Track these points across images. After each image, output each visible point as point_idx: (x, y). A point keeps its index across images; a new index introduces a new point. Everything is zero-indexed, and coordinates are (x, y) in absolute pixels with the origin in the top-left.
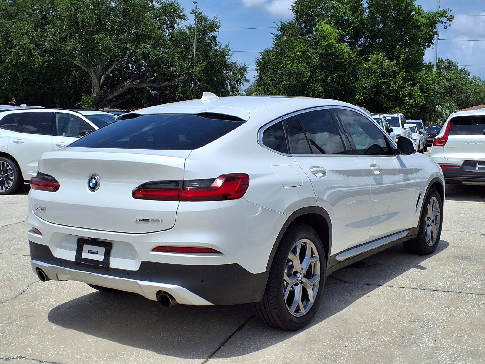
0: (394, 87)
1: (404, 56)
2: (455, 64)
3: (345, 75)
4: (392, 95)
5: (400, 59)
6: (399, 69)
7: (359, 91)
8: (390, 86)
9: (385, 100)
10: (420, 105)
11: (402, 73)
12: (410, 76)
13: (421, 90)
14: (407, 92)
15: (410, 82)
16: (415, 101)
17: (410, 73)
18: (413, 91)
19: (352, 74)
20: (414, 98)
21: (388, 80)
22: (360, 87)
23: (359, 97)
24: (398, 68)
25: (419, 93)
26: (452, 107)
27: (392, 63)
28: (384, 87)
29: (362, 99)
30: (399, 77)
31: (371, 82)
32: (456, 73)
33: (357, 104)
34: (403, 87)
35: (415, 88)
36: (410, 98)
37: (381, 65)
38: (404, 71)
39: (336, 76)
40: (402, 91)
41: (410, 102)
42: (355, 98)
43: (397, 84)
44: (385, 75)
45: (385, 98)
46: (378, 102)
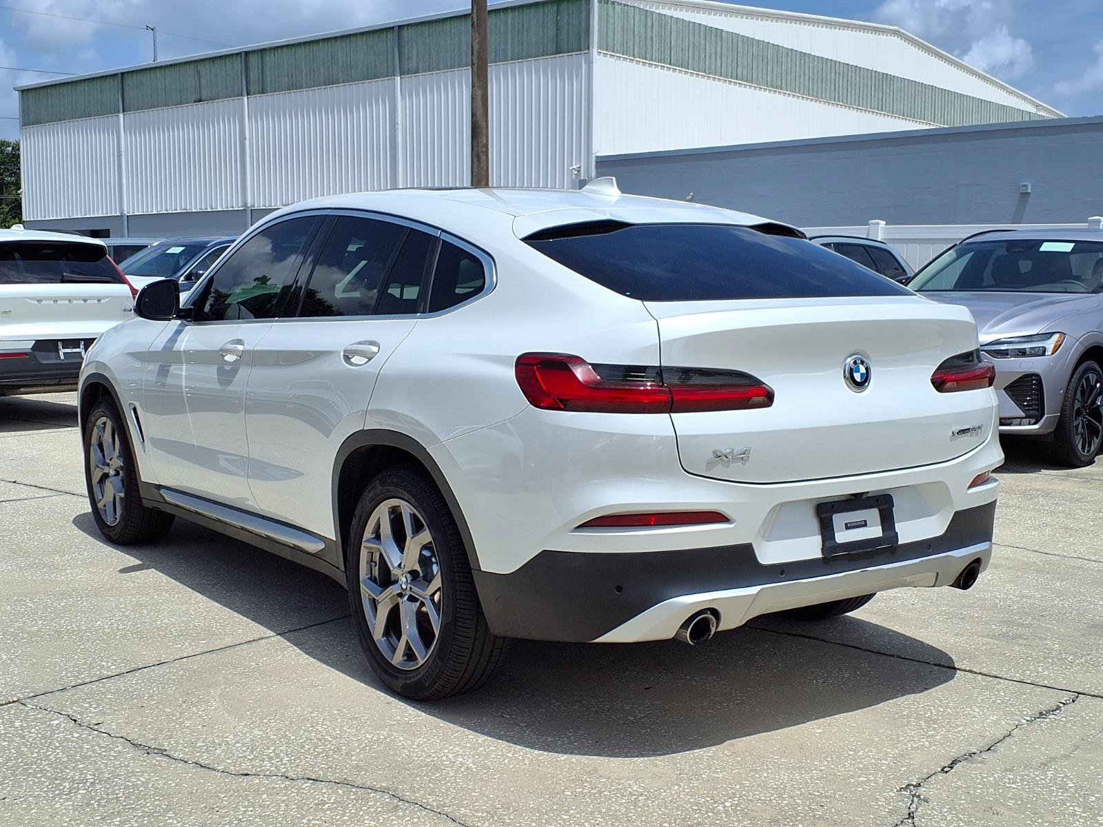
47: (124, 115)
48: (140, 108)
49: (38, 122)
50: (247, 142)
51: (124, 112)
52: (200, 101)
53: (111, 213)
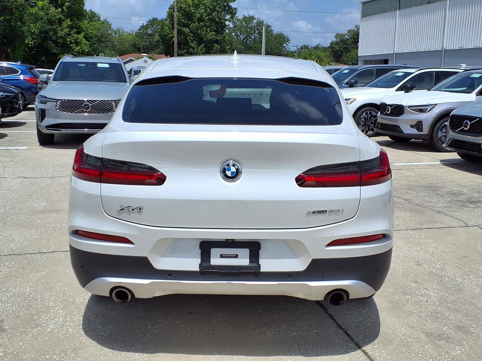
0: (60, 34)
1: (68, 5)
2: (98, 15)
3: (12, 19)
4: (60, 41)
5: (64, 7)
6: (64, 17)
7: (28, 36)
8: (57, 33)
9: (53, 45)
10: (86, 52)
11: (67, 20)
12: (75, 24)
13: (86, 38)
14: (73, 40)
15: (75, 30)
16: (81, 48)
17: (74, 21)
18: (78, 39)
19: (19, 18)
20: (80, 45)
21: (55, 26)
22: (29, 32)
23: (28, 42)
24: (63, 15)
25: (84, 41)
26: (113, 55)
27: (57, 11)
28: (51, 33)
29: (32, 43)
30: (64, 25)
31: (38, 28)
32: (102, 24)
33: (27, 48)
34: (70, 35)
35: (81, 36)
36: (77, 45)
37: (46, 12)
38: (69, 19)
39: (2, 19)
40: (68, 38)
41: (78, 49)
42: (24, 43)
43: (64, 31)
44: (50, 22)
45: (53, 43)
46: (47, 48)
47: (399, 11)
48: (406, 7)
49: (367, 16)
50: (447, 20)
51: (399, 9)
52: (430, 3)
53: (390, 52)
